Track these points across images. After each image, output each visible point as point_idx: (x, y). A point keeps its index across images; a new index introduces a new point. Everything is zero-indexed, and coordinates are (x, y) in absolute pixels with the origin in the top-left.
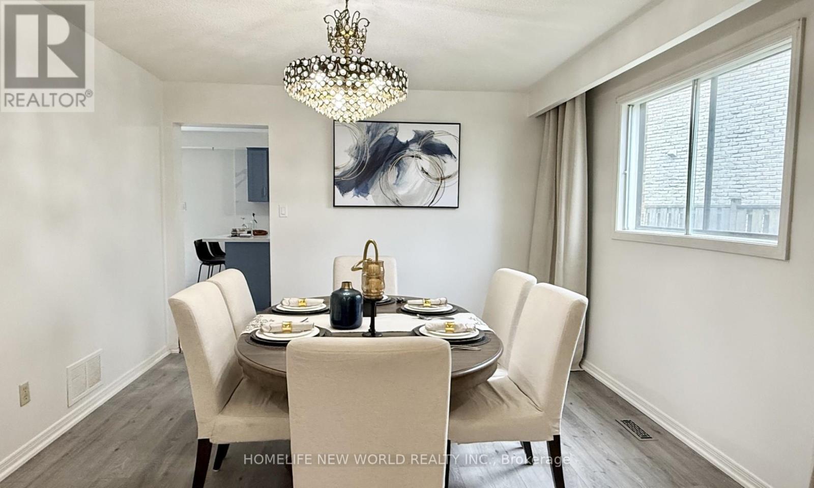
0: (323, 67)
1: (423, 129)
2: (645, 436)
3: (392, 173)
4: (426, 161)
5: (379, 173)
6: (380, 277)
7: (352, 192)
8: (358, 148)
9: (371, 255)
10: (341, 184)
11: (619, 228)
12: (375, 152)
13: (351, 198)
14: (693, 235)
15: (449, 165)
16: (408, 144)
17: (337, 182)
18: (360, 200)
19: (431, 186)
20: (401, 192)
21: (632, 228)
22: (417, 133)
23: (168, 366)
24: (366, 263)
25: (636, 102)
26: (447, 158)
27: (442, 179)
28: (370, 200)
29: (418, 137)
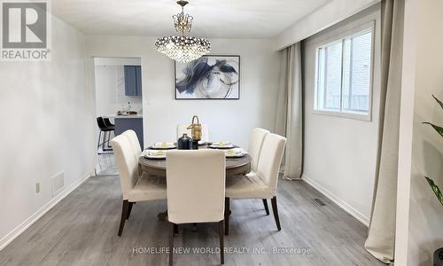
0: (174, 41)
1: (221, 59)
2: (324, 205)
3: (205, 82)
4: (222, 75)
5: (199, 81)
6: (199, 131)
7: (185, 92)
8: (187, 69)
9: (195, 122)
10: (179, 87)
11: (315, 108)
12: (196, 71)
13: (184, 95)
14: (343, 111)
15: (234, 77)
16: (213, 66)
17: (177, 87)
18: (189, 96)
19: (225, 88)
20: (210, 92)
21: (321, 108)
22: (217, 61)
23: (92, 182)
24: (193, 126)
25: (323, 46)
26: (233, 74)
27: (231, 84)
28: (194, 95)
29: (218, 63)
